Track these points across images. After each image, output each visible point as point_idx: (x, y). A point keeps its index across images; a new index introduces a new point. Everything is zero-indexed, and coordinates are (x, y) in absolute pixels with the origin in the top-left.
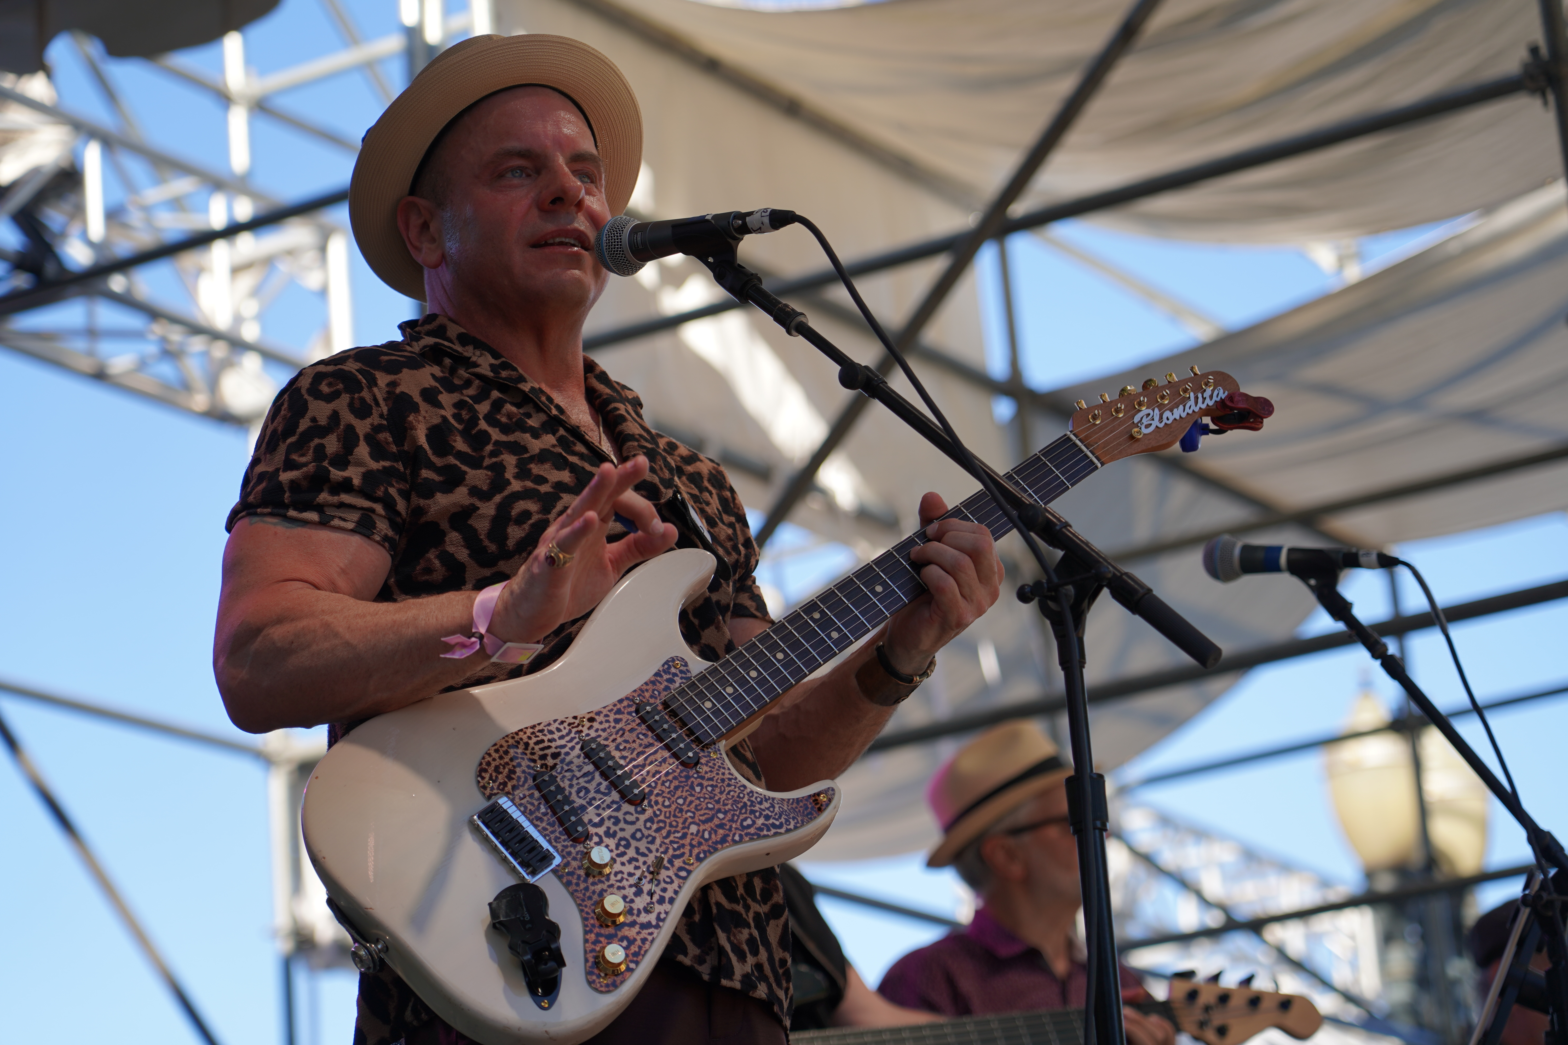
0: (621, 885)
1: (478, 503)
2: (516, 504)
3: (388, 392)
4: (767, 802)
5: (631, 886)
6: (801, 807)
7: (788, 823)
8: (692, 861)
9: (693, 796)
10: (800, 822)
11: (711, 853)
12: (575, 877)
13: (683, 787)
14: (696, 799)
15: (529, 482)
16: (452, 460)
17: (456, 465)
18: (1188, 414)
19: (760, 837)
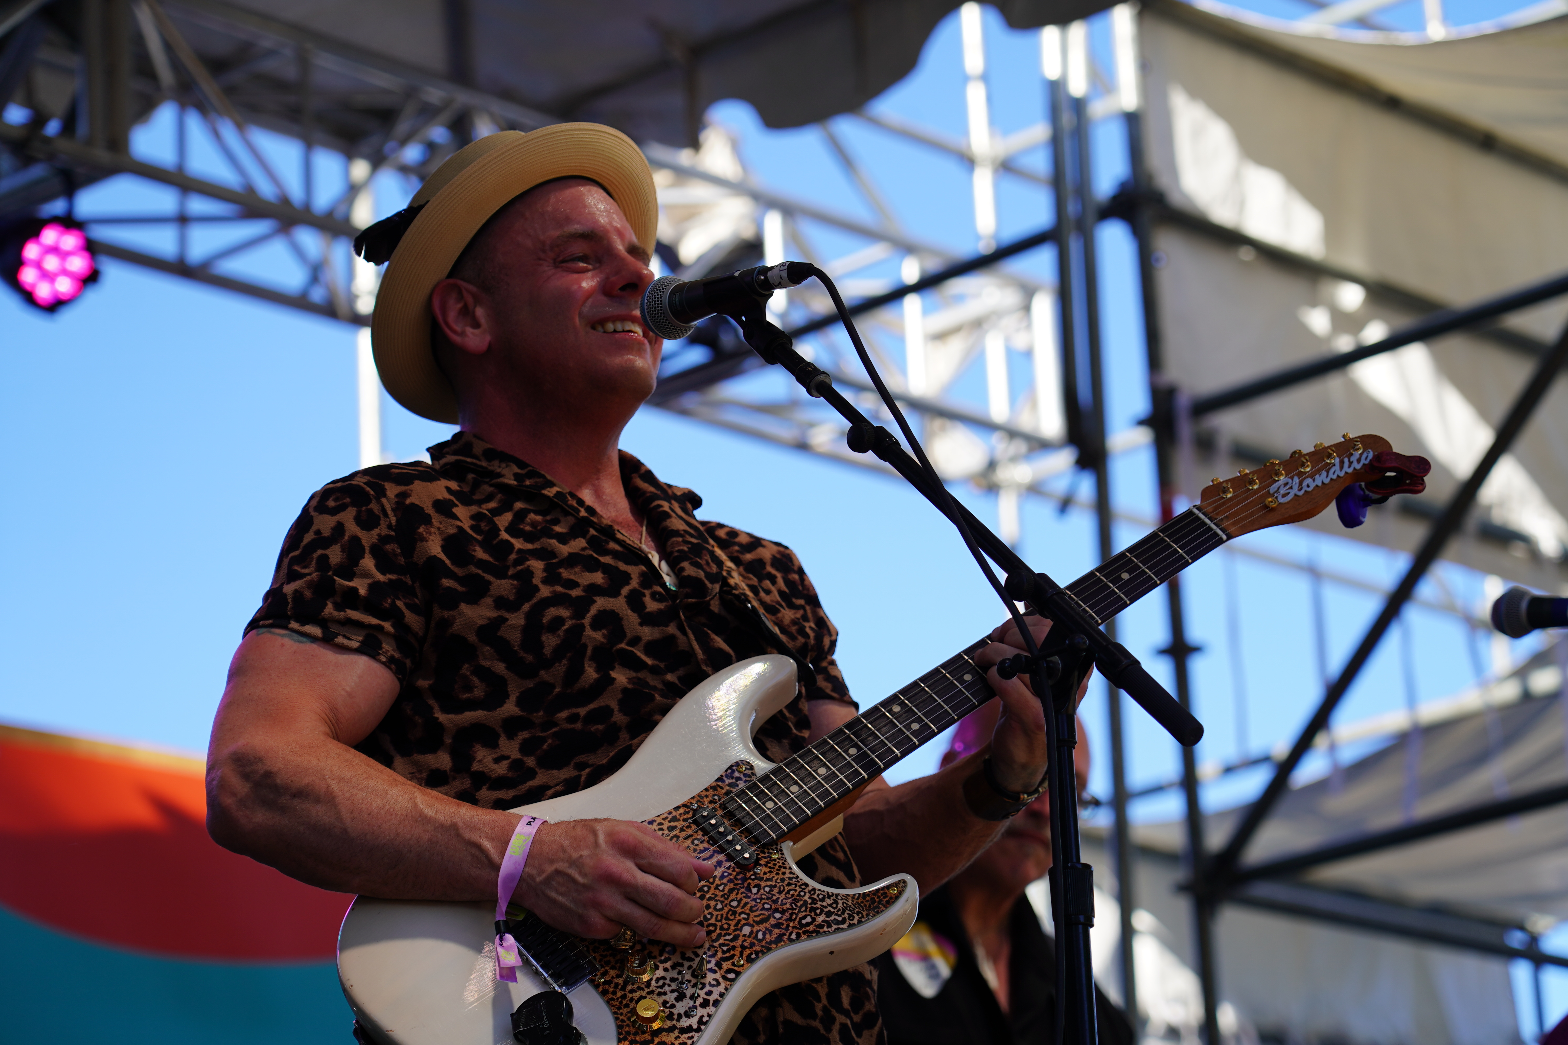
0: (662, 991)
1: (506, 615)
2: (547, 611)
3: (397, 503)
4: (830, 899)
5: (672, 991)
6: (867, 901)
7: (851, 918)
8: (742, 962)
9: (749, 897)
10: (865, 916)
11: (764, 953)
12: (613, 985)
13: (738, 890)
14: (752, 901)
15: (559, 587)
16: (474, 570)
17: (478, 574)
18: (1332, 479)
19: (818, 933)
